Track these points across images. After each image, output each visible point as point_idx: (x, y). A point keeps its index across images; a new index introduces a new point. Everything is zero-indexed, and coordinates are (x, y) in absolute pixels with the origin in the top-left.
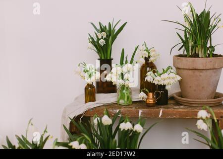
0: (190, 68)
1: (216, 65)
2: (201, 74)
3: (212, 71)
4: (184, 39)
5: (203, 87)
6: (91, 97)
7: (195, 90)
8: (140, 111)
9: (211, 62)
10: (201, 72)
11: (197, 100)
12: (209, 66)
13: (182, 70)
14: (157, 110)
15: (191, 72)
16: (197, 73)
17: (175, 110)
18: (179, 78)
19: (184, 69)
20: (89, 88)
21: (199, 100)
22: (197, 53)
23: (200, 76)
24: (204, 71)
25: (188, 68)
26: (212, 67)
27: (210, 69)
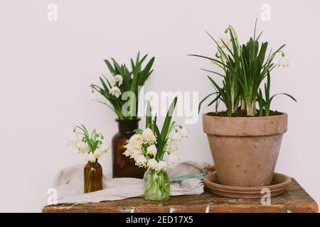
0: (240, 135)
1: (280, 128)
2: (257, 144)
3: (272, 138)
5: (259, 166)
6: (95, 184)
7: (246, 172)
9: (272, 123)
10: (256, 141)
12: (270, 131)
13: (223, 139)
15: (239, 141)
16: (250, 142)
19: (227, 136)
20: (92, 169)
21: (252, 188)
23: (255, 147)
24: (262, 139)
25: (235, 135)
26: (273, 132)
27: (271, 135)
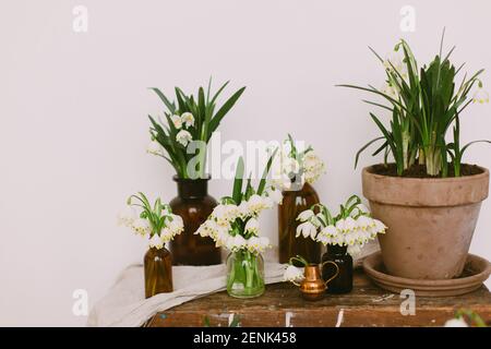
0: (410, 204)
1: (472, 195)
2: (436, 217)
3: (461, 209)
4: (389, 129)
5: (440, 249)
6: (161, 280)
7: (420, 257)
8: (289, 315)
9: (460, 187)
10: (435, 213)
11: (427, 282)
12: (456, 198)
13: (388, 208)
14: (331, 309)
15: (410, 213)
16: (426, 215)
17: (377, 309)
18: (381, 227)
19: (393, 205)
20: (157, 259)
21: (432, 282)
22: (421, 162)
23: (434, 222)
24: (444, 211)
25: (403, 204)
26: (462, 201)
27: (459, 205)
